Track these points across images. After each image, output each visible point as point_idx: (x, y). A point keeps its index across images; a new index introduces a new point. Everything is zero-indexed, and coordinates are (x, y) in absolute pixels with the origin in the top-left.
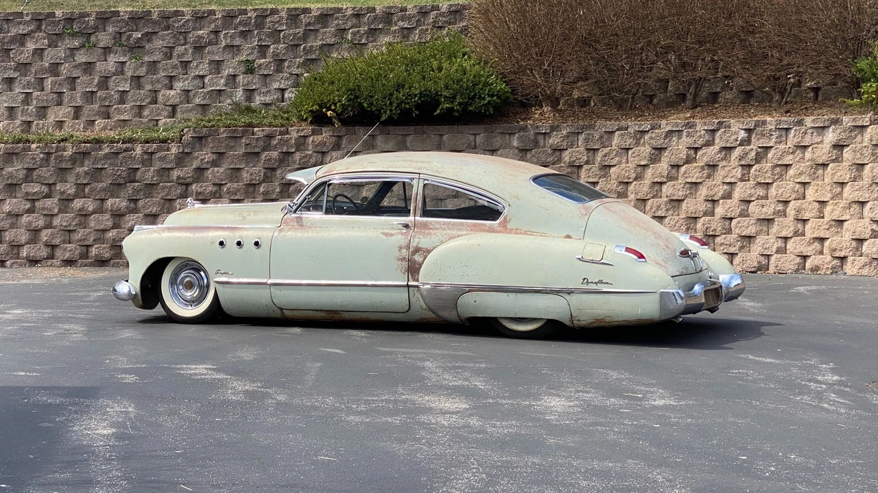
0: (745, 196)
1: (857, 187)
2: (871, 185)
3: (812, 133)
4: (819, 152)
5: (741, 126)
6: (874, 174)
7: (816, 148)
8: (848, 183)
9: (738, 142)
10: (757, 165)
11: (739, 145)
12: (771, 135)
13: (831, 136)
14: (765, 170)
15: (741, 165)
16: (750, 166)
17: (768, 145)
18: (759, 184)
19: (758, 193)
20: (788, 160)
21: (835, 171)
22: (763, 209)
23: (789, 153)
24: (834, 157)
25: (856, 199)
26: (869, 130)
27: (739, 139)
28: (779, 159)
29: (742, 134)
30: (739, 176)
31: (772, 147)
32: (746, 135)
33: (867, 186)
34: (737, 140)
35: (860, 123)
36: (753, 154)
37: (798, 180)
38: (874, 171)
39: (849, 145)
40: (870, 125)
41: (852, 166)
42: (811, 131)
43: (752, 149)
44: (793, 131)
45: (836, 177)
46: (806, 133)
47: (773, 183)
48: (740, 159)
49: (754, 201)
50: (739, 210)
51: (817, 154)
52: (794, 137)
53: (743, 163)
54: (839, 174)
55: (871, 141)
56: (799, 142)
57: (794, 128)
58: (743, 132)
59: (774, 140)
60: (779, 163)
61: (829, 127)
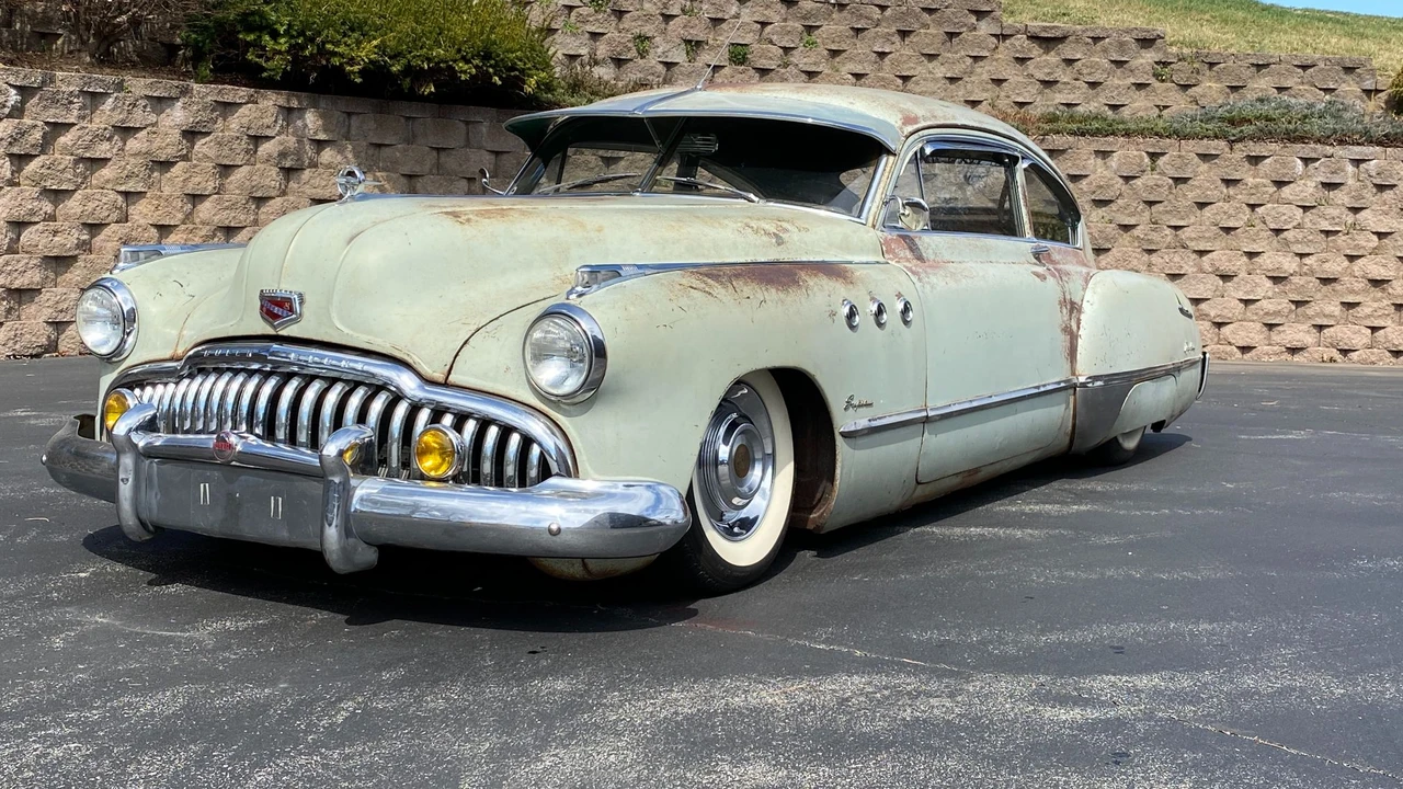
0: (20, 214)
1: (227, 204)
2: (247, 203)
3: (145, 107)
4: (158, 139)
5: (12, 80)
6: (254, 184)
7: (155, 133)
8: (209, 196)
9: (7, 111)
10: (42, 157)
11: (9, 116)
12: (71, 102)
13: (178, 116)
14: (62, 166)
15: (11, 155)
16: (28, 157)
17: (67, 121)
18: (46, 192)
19: (44, 209)
20: (102, 150)
21: (188, 175)
22: (56, 239)
23: (103, 139)
24: (185, 152)
25: (226, 223)
26: (243, 110)
27: (9, 104)
28: (87, 148)
29: (13, 97)
30: (8, 175)
31: (74, 124)
32: (19, 97)
33: (244, 202)
34: (4, 106)
35: (228, 98)
36: (37, 135)
37: (123, 188)
38: (254, 177)
39: (211, 133)
40: (245, 104)
41: (215, 168)
42: (142, 102)
43: (35, 126)
44: (111, 100)
45: (190, 185)
46: (135, 105)
47: (75, 190)
48: (10, 143)
49: (38, 223)
50: (7, 240)
51: (155, 145)
52: (113, 110)
53: (15, 150)
54: (197, 180)
55: (248, 129)
56: (123, 121)
57: (115, 95)
58: (13, 92)
59: (75, 113)
60: (88, 155)
61: (177, 99)
